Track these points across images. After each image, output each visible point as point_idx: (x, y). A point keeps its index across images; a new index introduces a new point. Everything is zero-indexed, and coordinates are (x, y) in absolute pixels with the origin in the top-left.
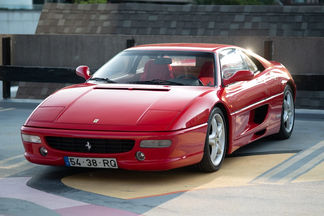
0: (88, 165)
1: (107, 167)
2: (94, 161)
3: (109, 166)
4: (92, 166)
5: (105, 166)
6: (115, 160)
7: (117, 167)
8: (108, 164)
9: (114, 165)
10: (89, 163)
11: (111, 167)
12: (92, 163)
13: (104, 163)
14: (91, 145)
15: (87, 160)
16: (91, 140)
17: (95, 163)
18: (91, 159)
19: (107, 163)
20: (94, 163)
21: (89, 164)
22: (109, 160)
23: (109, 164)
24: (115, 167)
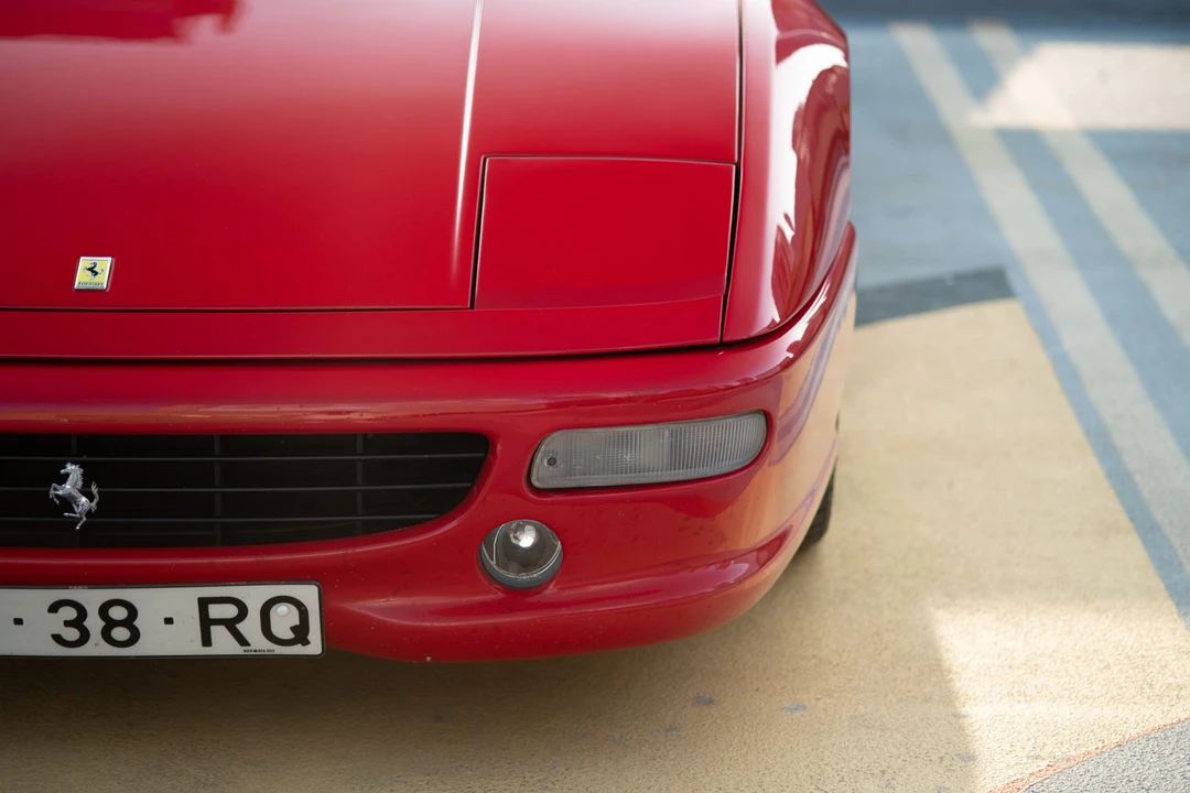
0: (58, 638)
1: (223, 643)
2: (118, 613)
3: (242, 641)
4: (96, 647)
5: (207, 641)
6: (308, 594)
7: (315, 646)
8: (240, 626)
9: (290, 635)
10: (67, 624)
11: (259, 643)
12: (94, 623)
13: (206, 623)
14: (94, 489)
15: (54, 608)
16: (94, 448)
17: (129, 622)
18: (92, 598)
19: (231, 624)
20: (110, 624)
21: (72, 634)
22: (254, 596)
23: (251, 627)
24: (298, 650)
